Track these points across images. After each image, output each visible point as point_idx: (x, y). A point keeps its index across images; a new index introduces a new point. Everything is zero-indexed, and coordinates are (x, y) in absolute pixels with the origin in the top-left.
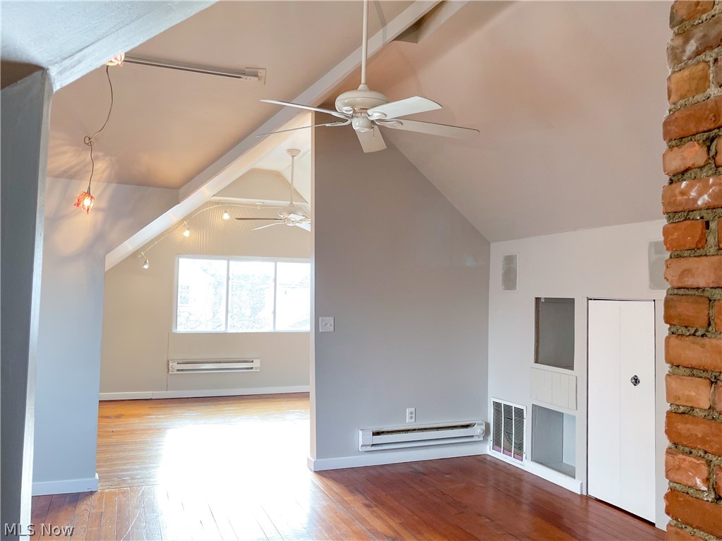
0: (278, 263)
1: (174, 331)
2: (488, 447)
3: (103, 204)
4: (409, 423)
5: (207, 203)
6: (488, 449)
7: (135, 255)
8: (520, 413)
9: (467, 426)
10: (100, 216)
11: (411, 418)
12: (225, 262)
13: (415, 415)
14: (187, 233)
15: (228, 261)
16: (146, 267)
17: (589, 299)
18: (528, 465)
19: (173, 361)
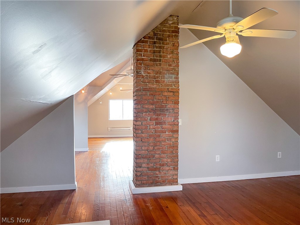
1: (109, 120)
3: (86, 91)
5: (116, 85)
7: (98, 100)
10: (86, 93)
12: (122, 101)
14: (111, 94)
15: (123, 100)
16: (101, 103)
19: (109, 127)
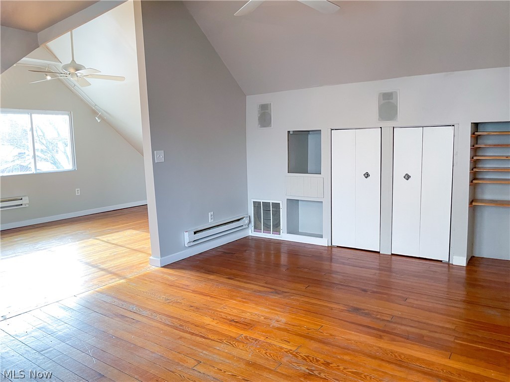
0: (33, 115)
2: (250, 231)
4: (211, 222)
6: (251, 232)
8: (277, 206)
9: (238, 220)
11: (212, 219)
13: (214, 217)
17: (332, 130)
18: (284, 236)
